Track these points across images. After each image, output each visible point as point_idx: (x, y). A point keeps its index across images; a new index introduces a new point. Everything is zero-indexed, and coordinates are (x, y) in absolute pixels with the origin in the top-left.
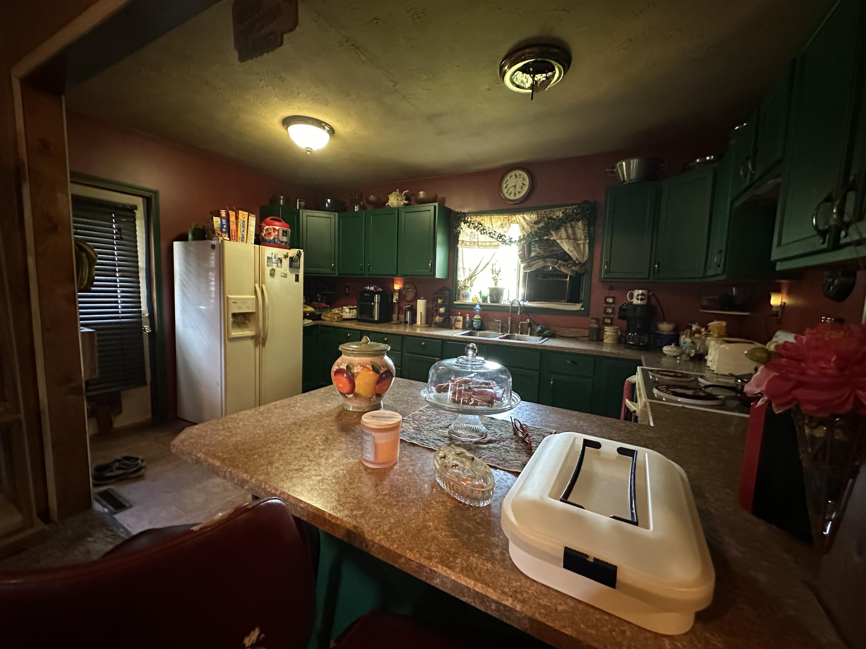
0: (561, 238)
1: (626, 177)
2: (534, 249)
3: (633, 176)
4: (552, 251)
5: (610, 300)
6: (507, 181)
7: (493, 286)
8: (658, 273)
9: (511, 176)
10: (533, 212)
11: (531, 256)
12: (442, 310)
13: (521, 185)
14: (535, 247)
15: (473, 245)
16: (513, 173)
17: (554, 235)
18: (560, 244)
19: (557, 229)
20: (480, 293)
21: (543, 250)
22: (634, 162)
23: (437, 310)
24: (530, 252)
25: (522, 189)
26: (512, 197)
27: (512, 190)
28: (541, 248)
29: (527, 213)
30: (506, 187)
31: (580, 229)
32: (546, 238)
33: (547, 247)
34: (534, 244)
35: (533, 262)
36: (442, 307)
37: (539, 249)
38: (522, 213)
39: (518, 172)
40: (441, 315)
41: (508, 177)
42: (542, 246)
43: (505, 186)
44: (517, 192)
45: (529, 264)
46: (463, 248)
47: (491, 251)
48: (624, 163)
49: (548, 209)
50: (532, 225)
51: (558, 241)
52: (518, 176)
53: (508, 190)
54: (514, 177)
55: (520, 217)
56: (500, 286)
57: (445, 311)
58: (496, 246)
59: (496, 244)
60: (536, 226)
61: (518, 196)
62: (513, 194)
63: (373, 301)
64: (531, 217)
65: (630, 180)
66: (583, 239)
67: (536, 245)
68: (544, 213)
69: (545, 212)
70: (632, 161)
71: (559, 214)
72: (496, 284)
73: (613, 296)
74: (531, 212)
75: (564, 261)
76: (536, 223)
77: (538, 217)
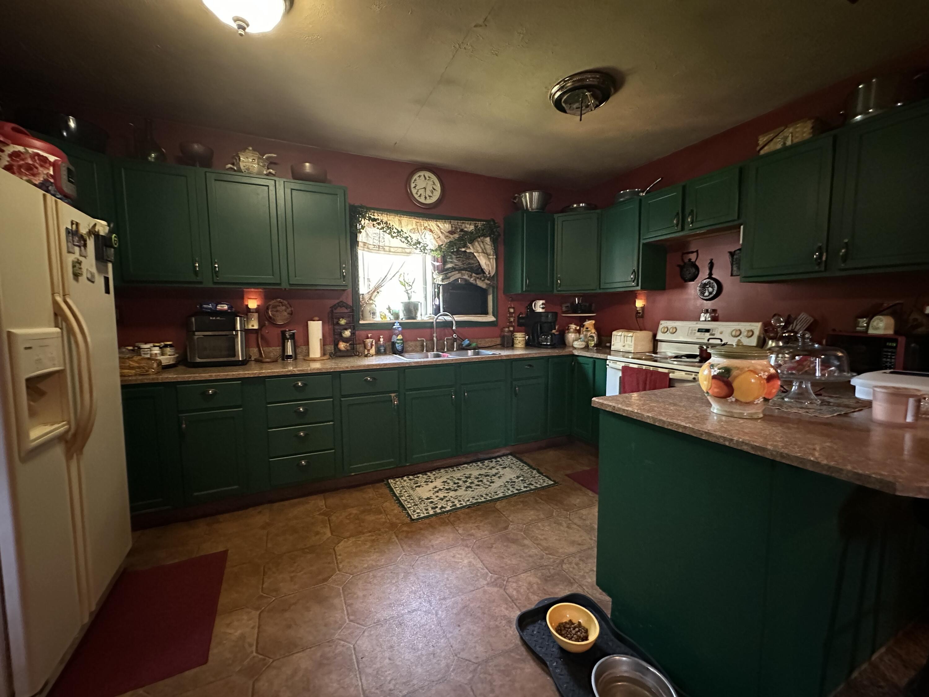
0: (478, 252)
1: (529, 206)
2: (450, 260)
3: (535, 206)
4: (469, 264)
5: (512, 310)
6: (415, 180)
7: (406, 300)
8: (560, 286)
9: (420, 176)
10: (446, 221)
11: (446, 267)
12: (347, 333)
13: (432, 189)
14: (452, 258)
15: (377, 249)
16: (422, 173)
17: (471, 248)
18: (477, 257)
19: (472, 242)
20: (389, 309)
21: (462, 262)
22: (536, 194)
23: (340, 334)
24: (444, 262)
25: (432, 194)
26: (422, 200)
27: (421, 192)
28: (459, 260)
29: (440, 221)
30: (415, 187)
31: (488, 245)
32: (463, 250)
33: (464, 260)
34: (450, 255)
35: (450, 274)
36: (346, 329)
37: (457, 260)
38: (435, 220)
39: (428, 174)
40: (346, 340)
41: (416, 177)
42: (460, 257)
43: (413, 185)
44: (427, 196)
45: (446, 276)
46: (364, 252)
47: (401, 258)
48: (527, 194)
49: (460, 220)
50: (447, 234)
51: (475, 254)
52: (428, 178)
53: (418, 191)
54: (422, 177)
55: (433, 224)
56: (413, 300)
57: (351, 334)
58: (408, 253)
59: (408, 251)
60: (452, 236)
61: (429, 201)
62: (423, 197)
63: (234, 328)
64: (444, 226)
65: (532, 209)
66: (492, 254)
67: (454, 256)
68: (456, 223)
69: (458, 223)
70: (534, 193)
71: (470, 227)
72: (409, 298)
73: (513, 306)
74: (444, 221)
75: (477, 274)
76: (451, 232)
77: (452, 227)
